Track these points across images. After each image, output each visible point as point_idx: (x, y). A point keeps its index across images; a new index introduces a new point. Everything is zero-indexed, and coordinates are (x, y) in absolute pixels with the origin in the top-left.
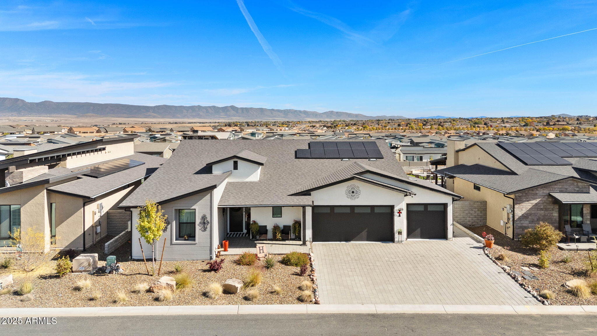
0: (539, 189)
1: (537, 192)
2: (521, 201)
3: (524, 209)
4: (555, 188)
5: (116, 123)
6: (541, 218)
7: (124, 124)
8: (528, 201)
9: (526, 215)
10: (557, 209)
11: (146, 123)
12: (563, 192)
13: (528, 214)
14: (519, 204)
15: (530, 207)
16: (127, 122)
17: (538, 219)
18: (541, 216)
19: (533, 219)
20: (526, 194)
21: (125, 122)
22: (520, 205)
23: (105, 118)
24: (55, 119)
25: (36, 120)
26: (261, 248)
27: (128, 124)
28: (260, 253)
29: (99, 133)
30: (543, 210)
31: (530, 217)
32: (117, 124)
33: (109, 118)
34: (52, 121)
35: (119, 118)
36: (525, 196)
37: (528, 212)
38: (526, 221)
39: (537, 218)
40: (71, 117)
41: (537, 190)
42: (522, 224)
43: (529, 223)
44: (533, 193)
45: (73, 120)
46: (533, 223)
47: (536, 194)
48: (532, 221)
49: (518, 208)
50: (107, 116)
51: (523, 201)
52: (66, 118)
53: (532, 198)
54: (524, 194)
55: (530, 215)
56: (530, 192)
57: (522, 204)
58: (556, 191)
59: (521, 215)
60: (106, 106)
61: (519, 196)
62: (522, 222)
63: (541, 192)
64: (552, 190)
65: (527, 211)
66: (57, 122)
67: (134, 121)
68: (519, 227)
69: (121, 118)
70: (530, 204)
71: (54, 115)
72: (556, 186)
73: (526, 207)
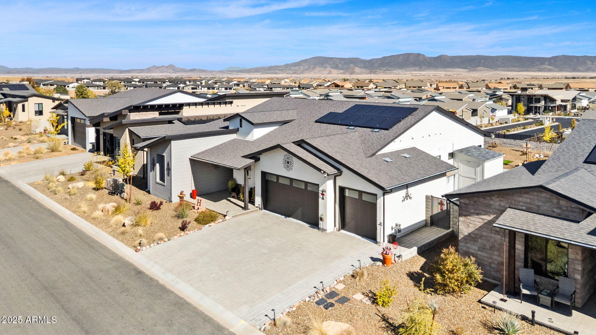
0: (494, 198)
1: (491, 202)
2: (468, 211)
3: (471, 225)
4: (520, 202)
5: (503, 78)
6: (496, 246)
7: (512, 79)
8: (478, 214)
9: (473, 236)
10: (522, 237)
11: (537, 77)
12: (531, 209)
13: (477, 235)
14: (465, 216)
15: (480, 225)
16: (515, 77)
17: (491, 247)
18: (496, 244)
19: (485, 246)
20: (475, 202)
21: (513, 77)
22: (467, 217)
23: (495, 72)
24: (448, 73)
25: (433, 75)
26: (199, 201)
27: (517, 78)
28: (197, 205)
29: (462, 88)
30: (499, 234)
31: (480, 241)
32: (505, 79)
33: (500, 72)
34: (445, 76)
35: (510, 72)
36: (473, 205)
37: (477, 232)
38: (474, 245)
39: (491, 245)
40: (463, 71)
41: (491, 200)
42: (468, 248)
43: (478, 250)
44: (485, 203)
45: (464, 74)
46: (483, 251)
47: (490, 205)
48: (483, 248)
49: (464, 222)
50: (497, 70)
51: (471, 213)
52: (458, 73)
53: (483, 210)
54: (472, 203)
55: (480, 238)
56: (481, 200)
57: (469, 217)
58: (521, 208)
59: (467, 234)
60: (497, 58)
61: (465, 204)
62: (468, 245)
63: (497, 204)
64: (514, 204)
65: (477, 229)
66: (450, 77)
67: (526, 76)
68: (464, 251)
69: (512, 72)
70: (480, 220)
71: (448, 70)
72: (521, 199)
73: (475, 223)
